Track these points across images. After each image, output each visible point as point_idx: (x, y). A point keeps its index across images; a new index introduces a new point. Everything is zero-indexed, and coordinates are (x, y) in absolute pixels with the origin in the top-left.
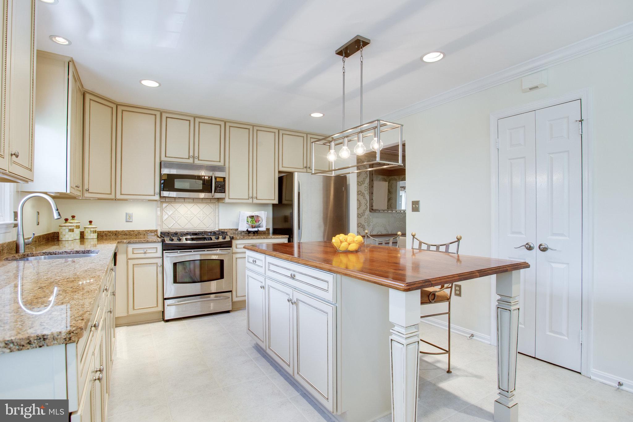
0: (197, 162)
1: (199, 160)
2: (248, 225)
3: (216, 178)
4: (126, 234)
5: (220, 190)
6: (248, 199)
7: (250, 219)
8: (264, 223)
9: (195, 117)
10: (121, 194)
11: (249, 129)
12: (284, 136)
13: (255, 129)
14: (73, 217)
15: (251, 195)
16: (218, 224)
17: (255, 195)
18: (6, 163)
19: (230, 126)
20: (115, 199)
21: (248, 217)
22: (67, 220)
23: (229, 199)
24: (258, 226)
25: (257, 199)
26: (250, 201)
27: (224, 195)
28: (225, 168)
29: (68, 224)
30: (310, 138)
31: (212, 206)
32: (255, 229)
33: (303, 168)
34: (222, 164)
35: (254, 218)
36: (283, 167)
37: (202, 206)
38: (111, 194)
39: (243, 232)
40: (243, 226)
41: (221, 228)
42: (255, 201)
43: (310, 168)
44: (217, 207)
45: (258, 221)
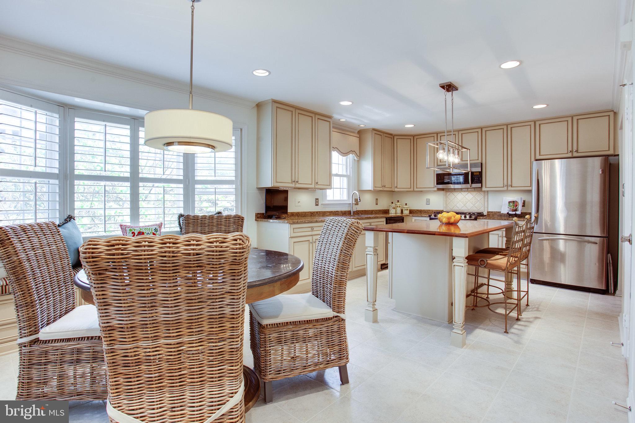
1: (462, 161)
2: (508, 209)
3: (472, 173)
4: (425, 212)
5: (476, 181)
6: (503, 187)
7: (511, 204)
8: (520, 207)
9: (459, 131)
10: (417, 188)
11: (503, 129)
12: (542, 126)
13: (509, 127)
14: (398, 201)
15: (505, 183)
16: (488, 208)
17: (509, 183)
18: (313, 186)
19: (486, 131)
20: (414, 191)
21: (509, 202)
22: (392, 203)
23: (486, 187)
24: (516, 210)
25: (511, 187)
26: (505, 188)
27: (479, 185)
28: (482, 164)
29: (393, 205)
30: (577, 119)
31: (482, 193)
32: (514, 213)
33: (567, 153)
34: (480, 161)
35: (514, 203)
36: (540, 155)
37: (474, 193)
38: (411, 188)
39: (504, 214)
40: (505, 210)
41: (489, 211)
42: (510, 188)
43: (577, 151)
44: (486, 194)
45: (517, 205)
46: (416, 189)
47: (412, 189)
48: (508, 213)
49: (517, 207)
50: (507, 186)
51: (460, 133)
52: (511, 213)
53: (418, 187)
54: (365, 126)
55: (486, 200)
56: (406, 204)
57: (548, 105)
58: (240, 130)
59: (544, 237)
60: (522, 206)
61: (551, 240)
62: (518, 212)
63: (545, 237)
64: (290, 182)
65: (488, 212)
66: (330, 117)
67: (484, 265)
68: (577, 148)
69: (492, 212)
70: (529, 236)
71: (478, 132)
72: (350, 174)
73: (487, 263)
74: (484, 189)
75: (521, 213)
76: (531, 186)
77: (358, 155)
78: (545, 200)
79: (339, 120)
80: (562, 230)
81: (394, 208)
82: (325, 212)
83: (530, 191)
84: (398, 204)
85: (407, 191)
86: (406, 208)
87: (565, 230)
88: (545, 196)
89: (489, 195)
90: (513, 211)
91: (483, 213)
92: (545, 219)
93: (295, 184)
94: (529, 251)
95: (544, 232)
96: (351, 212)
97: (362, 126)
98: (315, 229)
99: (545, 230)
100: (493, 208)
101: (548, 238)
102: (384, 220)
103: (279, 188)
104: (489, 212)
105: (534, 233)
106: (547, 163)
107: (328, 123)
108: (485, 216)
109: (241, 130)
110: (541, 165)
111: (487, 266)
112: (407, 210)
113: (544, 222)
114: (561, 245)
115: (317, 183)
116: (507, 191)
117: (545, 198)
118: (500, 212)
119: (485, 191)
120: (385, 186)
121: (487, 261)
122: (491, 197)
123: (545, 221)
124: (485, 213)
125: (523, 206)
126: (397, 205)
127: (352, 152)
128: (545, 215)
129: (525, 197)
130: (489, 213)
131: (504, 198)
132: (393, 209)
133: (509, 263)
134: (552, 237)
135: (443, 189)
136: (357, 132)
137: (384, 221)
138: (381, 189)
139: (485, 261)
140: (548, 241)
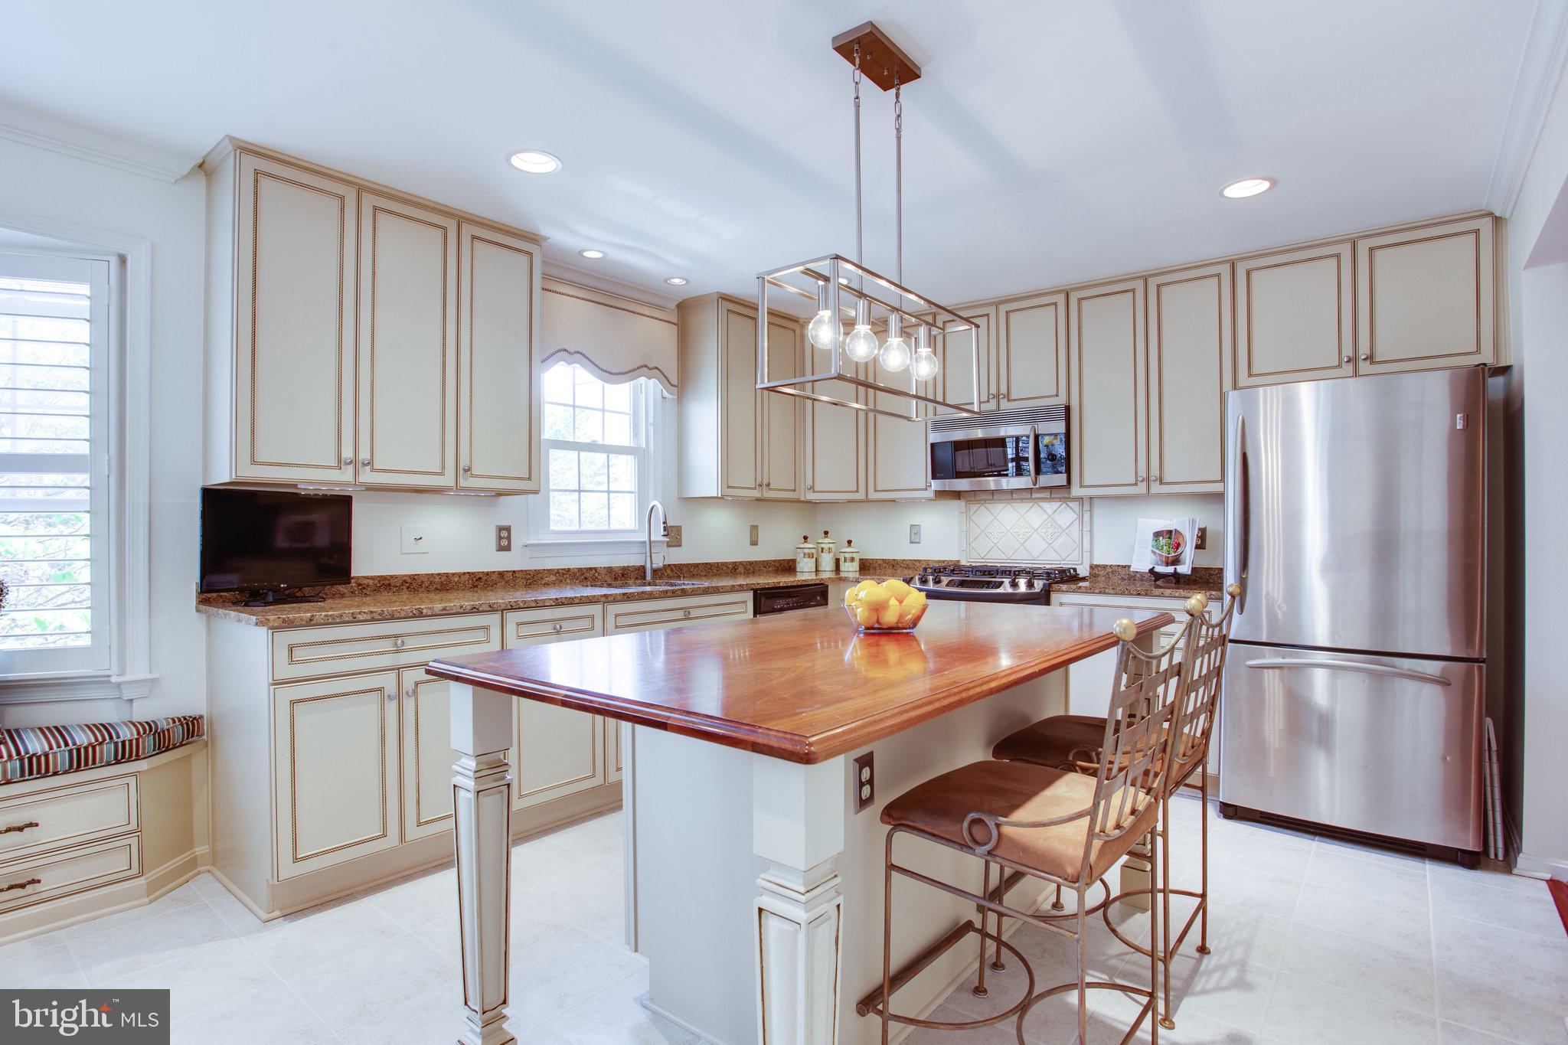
0: (1005, 405)
1: (1009, 400)
2: (1154, 557)
3: (1038, 440)
4: (907, 568)
5: (1052, 467)
6: (1136, 484)
7: (1162, 541)
8: (1188, 553)
9: (997, 304)
10: (876, 491)
11: (1133, 290)
12: (1254, 275)
13: (1152, 283)
14: (826, 533)
15: (1142, 473)
16: (1091, 552)
17: (1155, 471)
18: (448, 480)
19: (1080, 300)
20: (867, 501)
21: (1157, 535)
22: (805, 538)
23: (1081, 486)
24: (1176, 561)
25: (1161, 483)
26: (1142, 488)
27: (1060, 479)
28: (1068, 409)
29: (806, 545)
30: (1371, 250)
31: (1075, 505)
32: (1170, 569)
33: (1339, 366)
34: (1062, 400)
35: (1170, 538)
36: (1250, 375)
37: (1050, 507)
38: (857, 491)
39: (1142, 574)
40: (1143, 560)
41: (1096, 562)
42: (1156, 488)
43: (1370, 358)
44: (1086, 507)
45: (1178, 546)
46: (873, 495)
47: (861, 496)
48: (1152, 571)
49: (1180, 551)
50: (1147, 480)
51: (1003, 308)
52: (1161, 569)
53: (879, 488)
54: (688, 281)
55: (1087, 528)
56: (850, 542)
57: (1274, 183)
58: (114, 261)
59: (1263, 656)
60: (1198, 547)
61: (1289, 668)
62: (1184, 569)
63: (1270, 657)
64: (333, 462)
65: (1092, 567)
66: (534, 239)
67: (987, 848)
68: (1372, 348)
69: (1105, 567)
70: (1205, 680)
71: (1055, 304)
72: (647, 443)
73: (1000, 835)
74: (1076, 491)
75: (1193, 569)
76: (1223, 480)
77: (675, 382)
78: (1268, 525)
79: (581, 253)
80: (1320, 631)
81: (811, 556)
82: (537, 572)
83: (1219, 497)
84: (826, 543)
85: (849, 501)
86: (847, 555)
87: (1333, 634)
88: (1267, 510)
89: (1097, 511)
90: (1167, 564)
91: (1075, 570)
92: (1268, 594)
93: (356, 473)
94: (1206, 734)
95: (1264, 640)
96: (645, 572)
97: (676, 281)
98: (411, 643)
99: (1270, 632)
100: (1107, 554)
101: (1279, 660)
102: (749, 596)
103: (295, 486)
104: (1097, 566)
105: (1231, 641)
106: (1272, 395)
107: (525, 259)
108: (1084, 579)
109: (123, 260)
110: (1254, 401)
111: (998, 852)
112: (852, 560)
113: (1264, 602)
114: (1320, 687)
115: (468, 470)
116: (1148, 496)
117: (1268, 517)
118: (1129, 567)
119: (1080, 499)
120: (768, 485)
121: (998, 826)
122: (1104, 518)
123: (1267, 600)
124: (1083, 571)
125: (1201, 546)
126: (823, 546)
127: (646, 368)
128: (1268, 579)
129: (1203, 517)
130: (1096, 571)
131: (1141, 520)
132: (806, 560)
133: (1097, 844)
134: (1293, 657)
135: (957, 495)
136: (673, 306)
137: (745, 602)
138: (756, 494)
139: (991, 824)
140: (1277, 670)
